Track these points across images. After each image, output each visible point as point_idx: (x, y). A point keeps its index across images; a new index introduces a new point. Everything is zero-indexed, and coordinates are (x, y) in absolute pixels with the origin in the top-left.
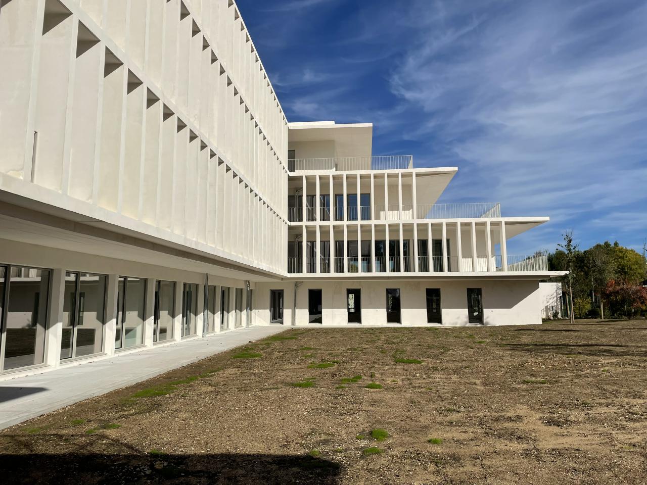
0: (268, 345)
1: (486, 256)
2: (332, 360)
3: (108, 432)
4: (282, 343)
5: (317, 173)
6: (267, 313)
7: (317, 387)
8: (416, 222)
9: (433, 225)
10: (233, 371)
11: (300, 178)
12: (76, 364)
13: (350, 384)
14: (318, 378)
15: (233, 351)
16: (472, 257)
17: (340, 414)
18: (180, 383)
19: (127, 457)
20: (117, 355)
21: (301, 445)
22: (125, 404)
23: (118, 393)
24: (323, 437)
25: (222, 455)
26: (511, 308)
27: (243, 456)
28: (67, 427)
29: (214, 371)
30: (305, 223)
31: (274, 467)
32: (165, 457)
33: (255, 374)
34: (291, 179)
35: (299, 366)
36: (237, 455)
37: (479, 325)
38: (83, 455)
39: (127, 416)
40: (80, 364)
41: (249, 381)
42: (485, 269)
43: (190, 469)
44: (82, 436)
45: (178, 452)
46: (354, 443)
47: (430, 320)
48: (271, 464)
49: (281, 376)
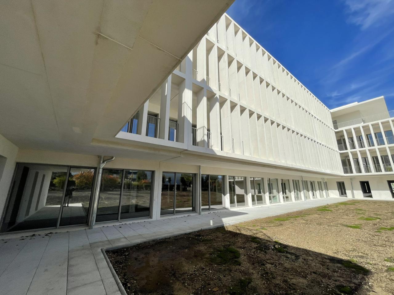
0: (337, 206)
2: (376, 217)
3: (263, 231)
4: (345, 206)
5: (352, 127)
6: (337, 192)
7: (362, 229)
10: (316, 216)
11: (342, 131)
12: (257, 206)
13: (386, 231)
14: (364, 225)
15: (318, 207)
17: (375, 245)
18: (292, 217)
19: (267, 240)
20: (271, 205)
21: (345, 255)
22: (271, 222)
23: (269, 218)
24: (360, 254)
25: (303, 249)
27: (313, 252)
28: (251, 226)
29: (307, 215)
30: (349, 150)
31: (328, 261)
32: (280, 244)
33: (327, 218)
35: (353, 218)
36: (310, 251)
38: (254, 236)
39: (270, 226)
40: (258, 207)
41: (323, 221)
43: (288, 251)
44: (255, 230)
45: (285, 243)
46: (382, 262)
48: (326, 259)
49: (341, 221)
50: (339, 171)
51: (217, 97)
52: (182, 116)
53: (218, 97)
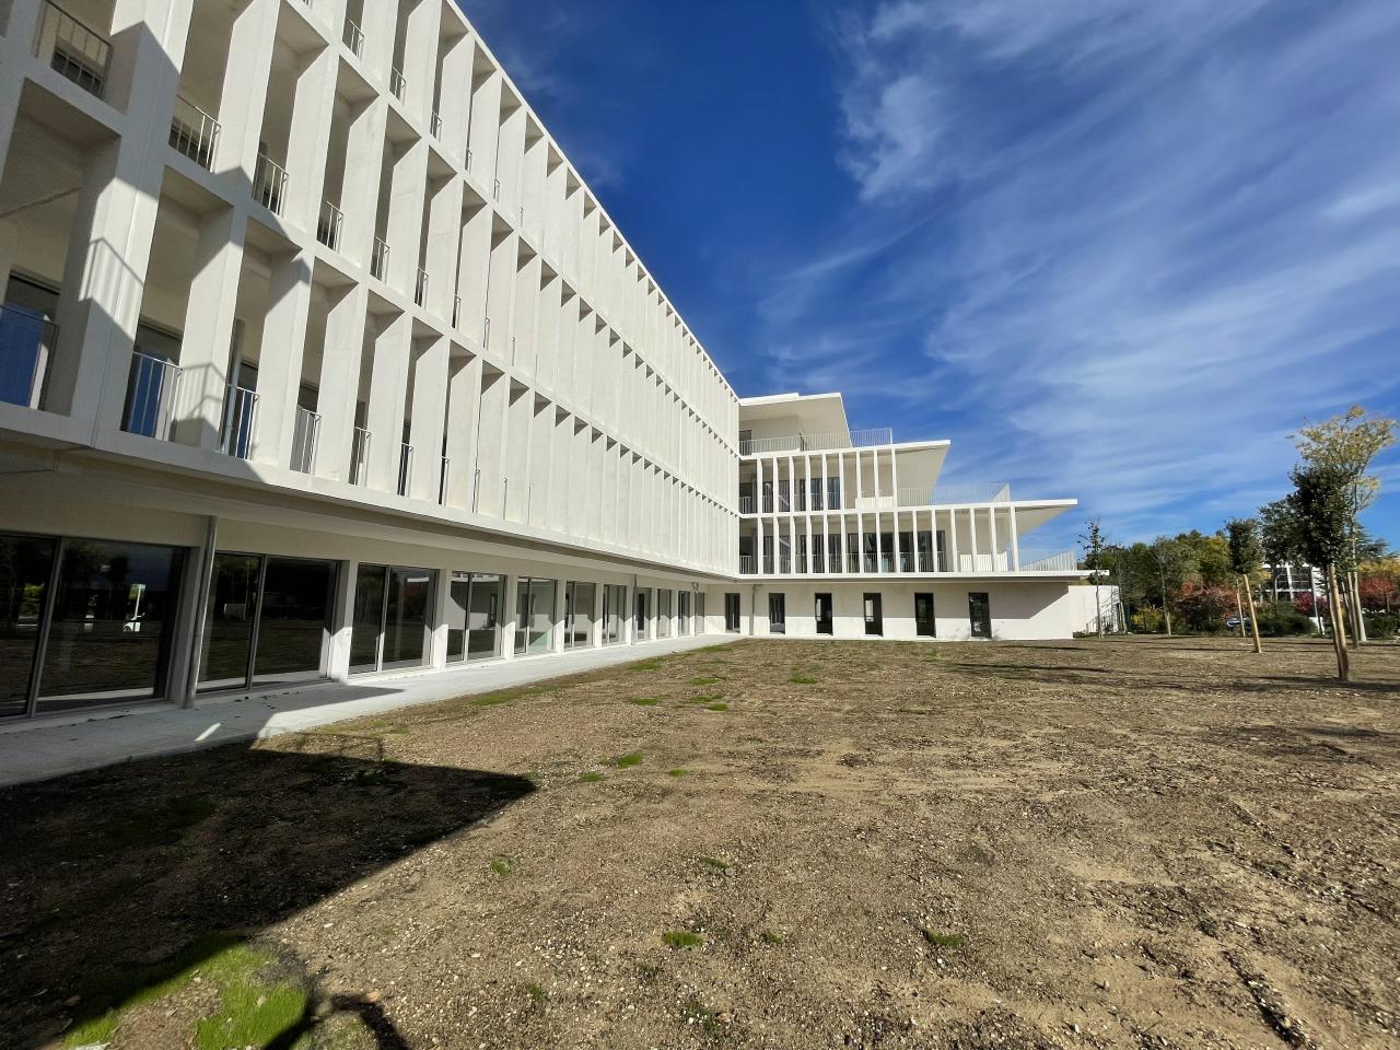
1: (989, 552)
5: (774, 455)
6: (722, 620)
8: (896, 510)
9: (918, 513)
11: (754, 462)
16: (971, 553)
20: (516, 660)
26: (1027, 616)
30: (760, 515)
32: (393, 765)
34: (742, 464)
37: (985, 640)
42: (989, 568)
47: (921, 631)
50: (727, 565)
51: (301, 262)
52: (82, 297)
53: (311, 264)
